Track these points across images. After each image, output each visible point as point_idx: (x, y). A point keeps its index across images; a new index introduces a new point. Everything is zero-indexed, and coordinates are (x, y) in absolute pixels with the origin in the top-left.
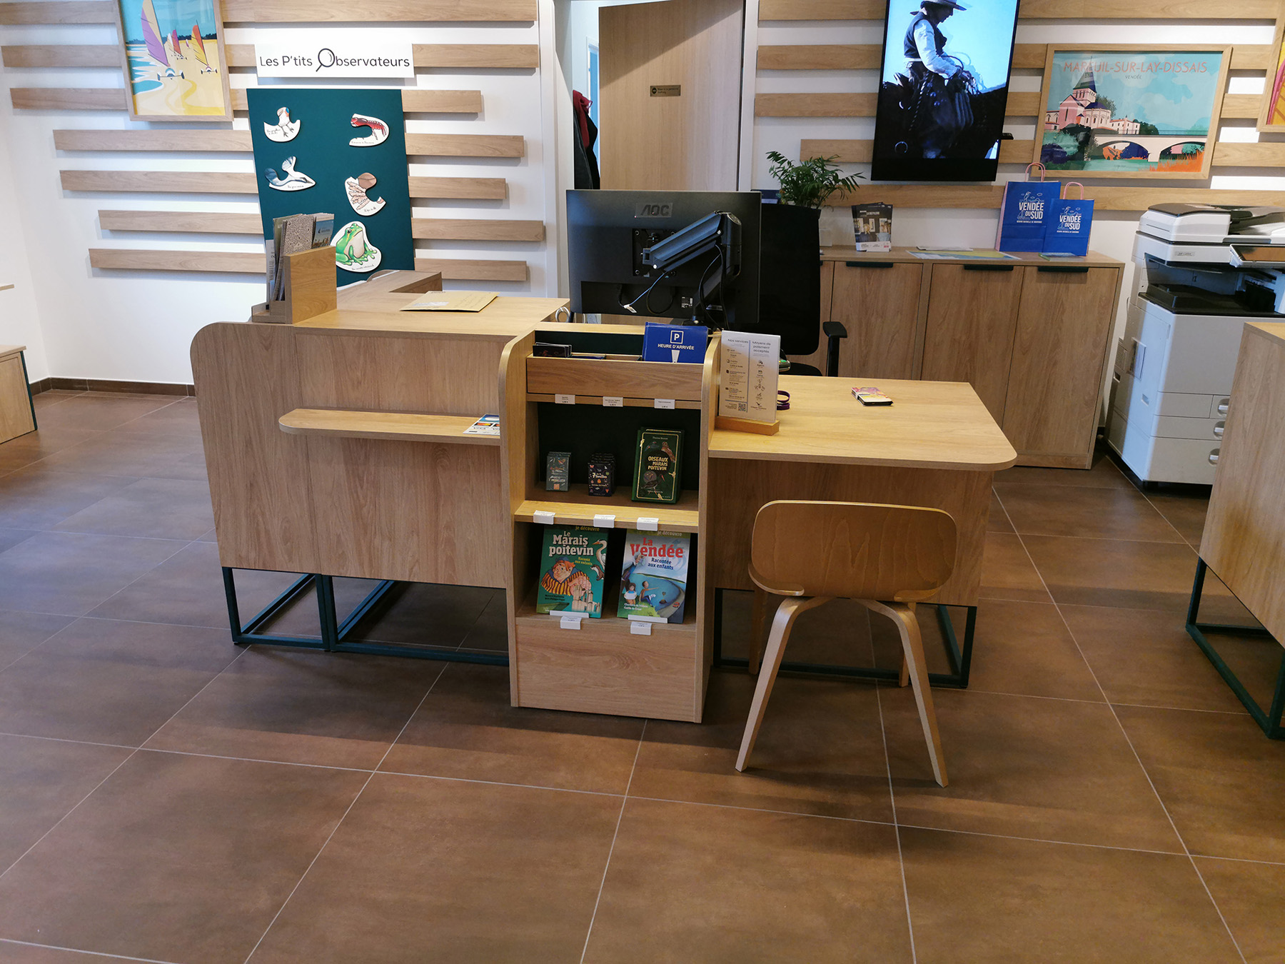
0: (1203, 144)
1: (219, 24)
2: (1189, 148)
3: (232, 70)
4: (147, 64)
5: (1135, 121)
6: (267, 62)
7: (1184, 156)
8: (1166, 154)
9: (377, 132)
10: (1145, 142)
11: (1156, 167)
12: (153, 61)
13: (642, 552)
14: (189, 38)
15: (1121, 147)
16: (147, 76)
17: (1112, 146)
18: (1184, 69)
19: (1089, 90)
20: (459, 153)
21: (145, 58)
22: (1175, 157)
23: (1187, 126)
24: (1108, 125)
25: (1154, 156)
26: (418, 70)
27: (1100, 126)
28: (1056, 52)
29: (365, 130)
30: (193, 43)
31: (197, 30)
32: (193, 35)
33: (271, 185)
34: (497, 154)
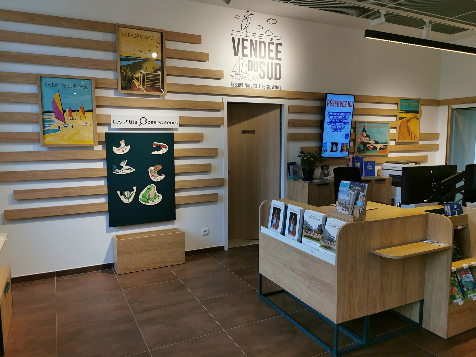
0: (387, 146)
1: (94, 106)
2: (385, 147)
3: (99, 125)
4: (53, 121)
5: (374, 140)
6: (116, 122)
7: (384, 149)
8: (380, 148)
9: (164, 149)
10: (376, 145)
11: (379, 152)
12: (57, 120)
13: (461, 275)
14: (78, 111)
15: (372, 147)
16: (52, 127)
17: (370, 147)
18: (382, 127)
19: (365, 132)
20: (195, 155)
21: (52, 119)
22: (382, 149)
23: (384, 141)
24: (369, 142)
25: (378, 149)
26: (181, 126)
27: (368, 142)
28: (358, 123)
29: (159, 148)
30: (80, 113)
31: (82, 107)
32: (80, 110)
33: (114, 172)
34: (209, 155)
